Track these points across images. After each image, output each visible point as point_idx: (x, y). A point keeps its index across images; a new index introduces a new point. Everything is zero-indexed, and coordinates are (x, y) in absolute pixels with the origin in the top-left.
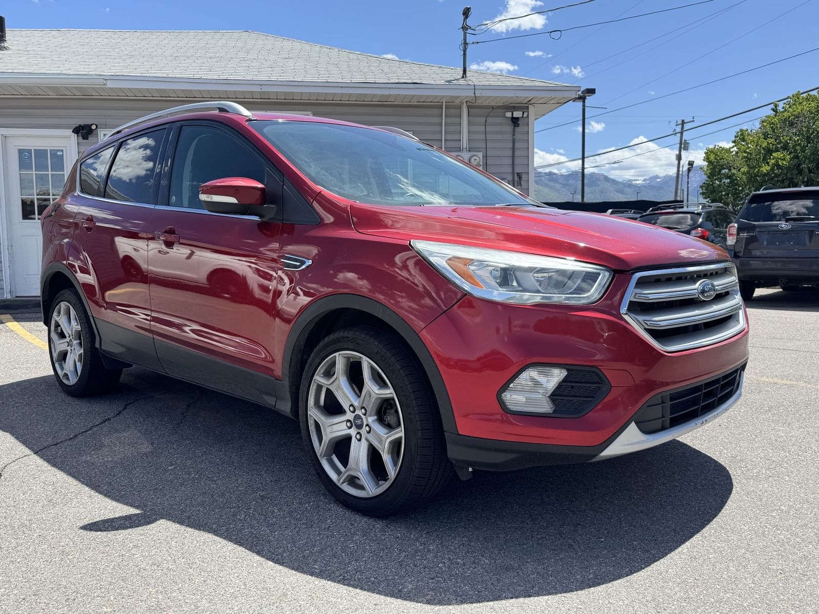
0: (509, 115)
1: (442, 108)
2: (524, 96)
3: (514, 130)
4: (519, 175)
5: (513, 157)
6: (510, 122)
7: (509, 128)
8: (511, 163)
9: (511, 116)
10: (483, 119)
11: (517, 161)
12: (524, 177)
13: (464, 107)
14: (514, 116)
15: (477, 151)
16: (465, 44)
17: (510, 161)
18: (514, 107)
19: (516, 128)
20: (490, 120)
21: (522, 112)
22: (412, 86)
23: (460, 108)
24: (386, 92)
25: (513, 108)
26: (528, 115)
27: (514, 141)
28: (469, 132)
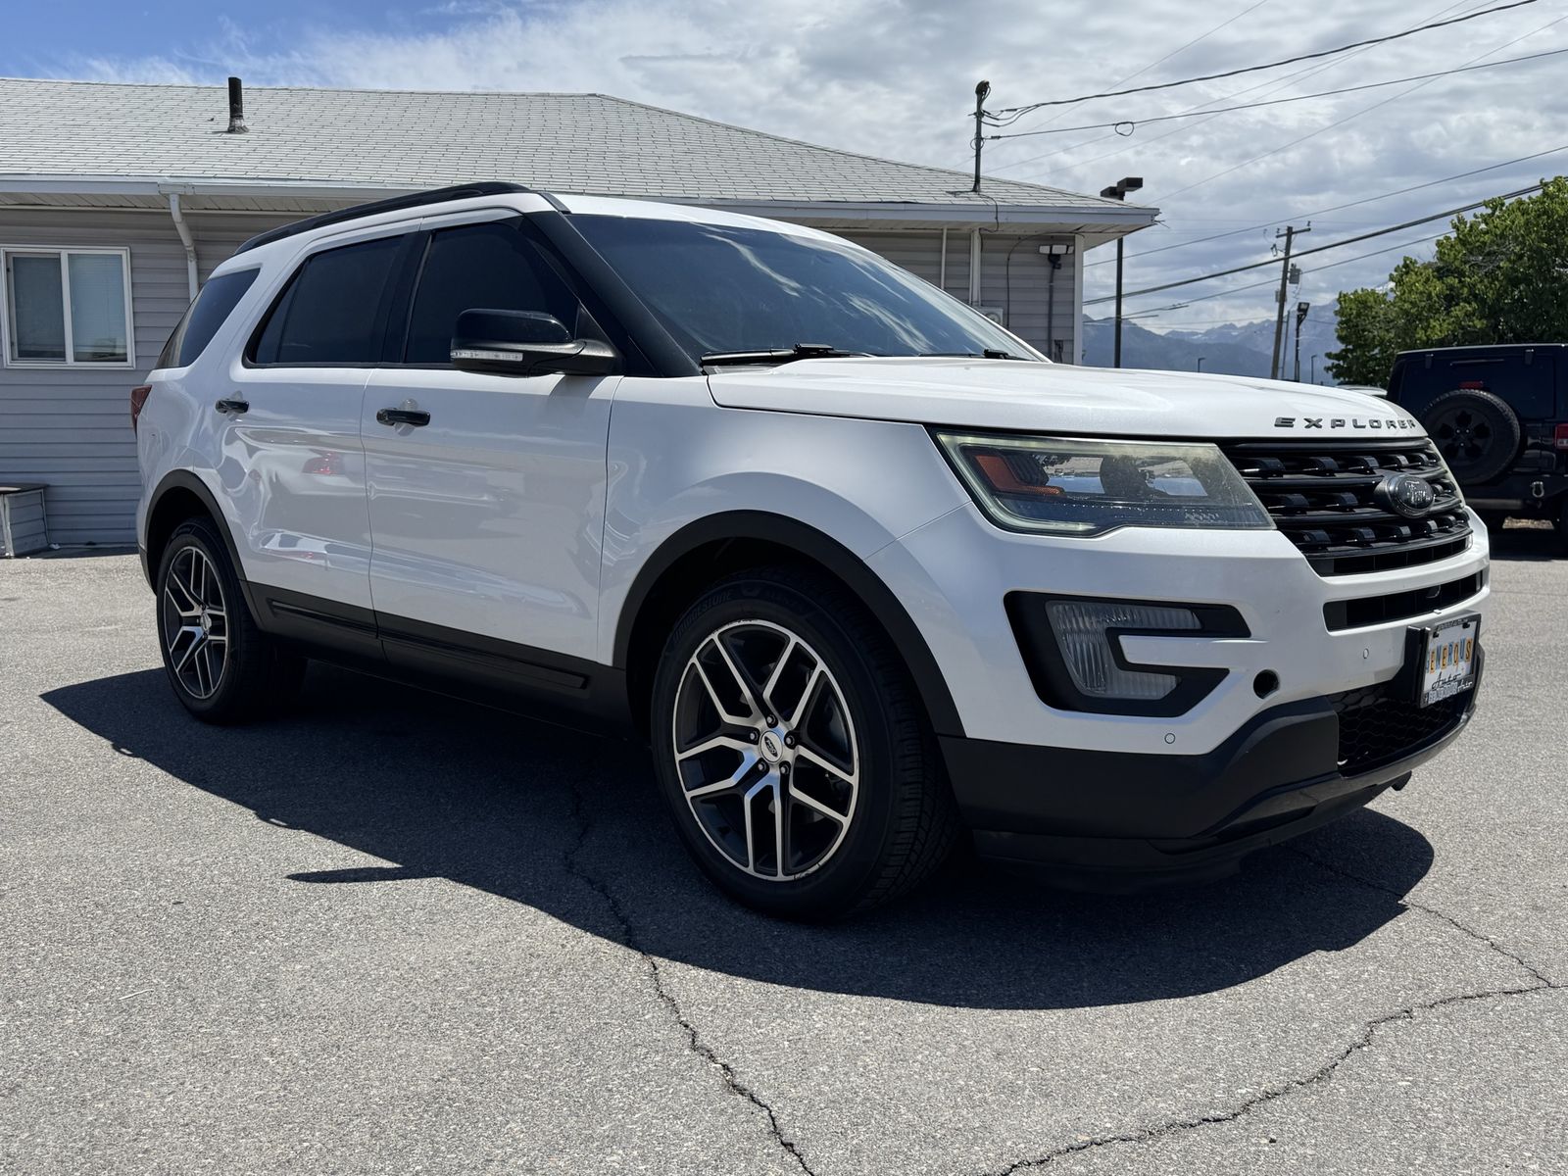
0: (1045, 250)
1: (942, 239)
2: (1071, 222)
3: (1052, 272)
4: (1059, 344)
5: (1050, 316)
6: (1046, 261)
7: (1045, 271)
8: (1046, 324)
9: (1048, 252)
10: (1005, 256)
11: (1055, 322)
12: (1066, 347)
13: (976, 238)
14: (1053, 252)
15: (996, 306)
16: (979, 139)
17: (1044, 322)
18: (1052, 237)
19: (1056, 270)
20: (1014, 257)
21: (1065, 247)
22: (902, 206)
23: (968, 238)
24: (863, 216)
25: (1052, 239)
26: (1074, 251)
27: (1051, 290)
28: (983, 276)
